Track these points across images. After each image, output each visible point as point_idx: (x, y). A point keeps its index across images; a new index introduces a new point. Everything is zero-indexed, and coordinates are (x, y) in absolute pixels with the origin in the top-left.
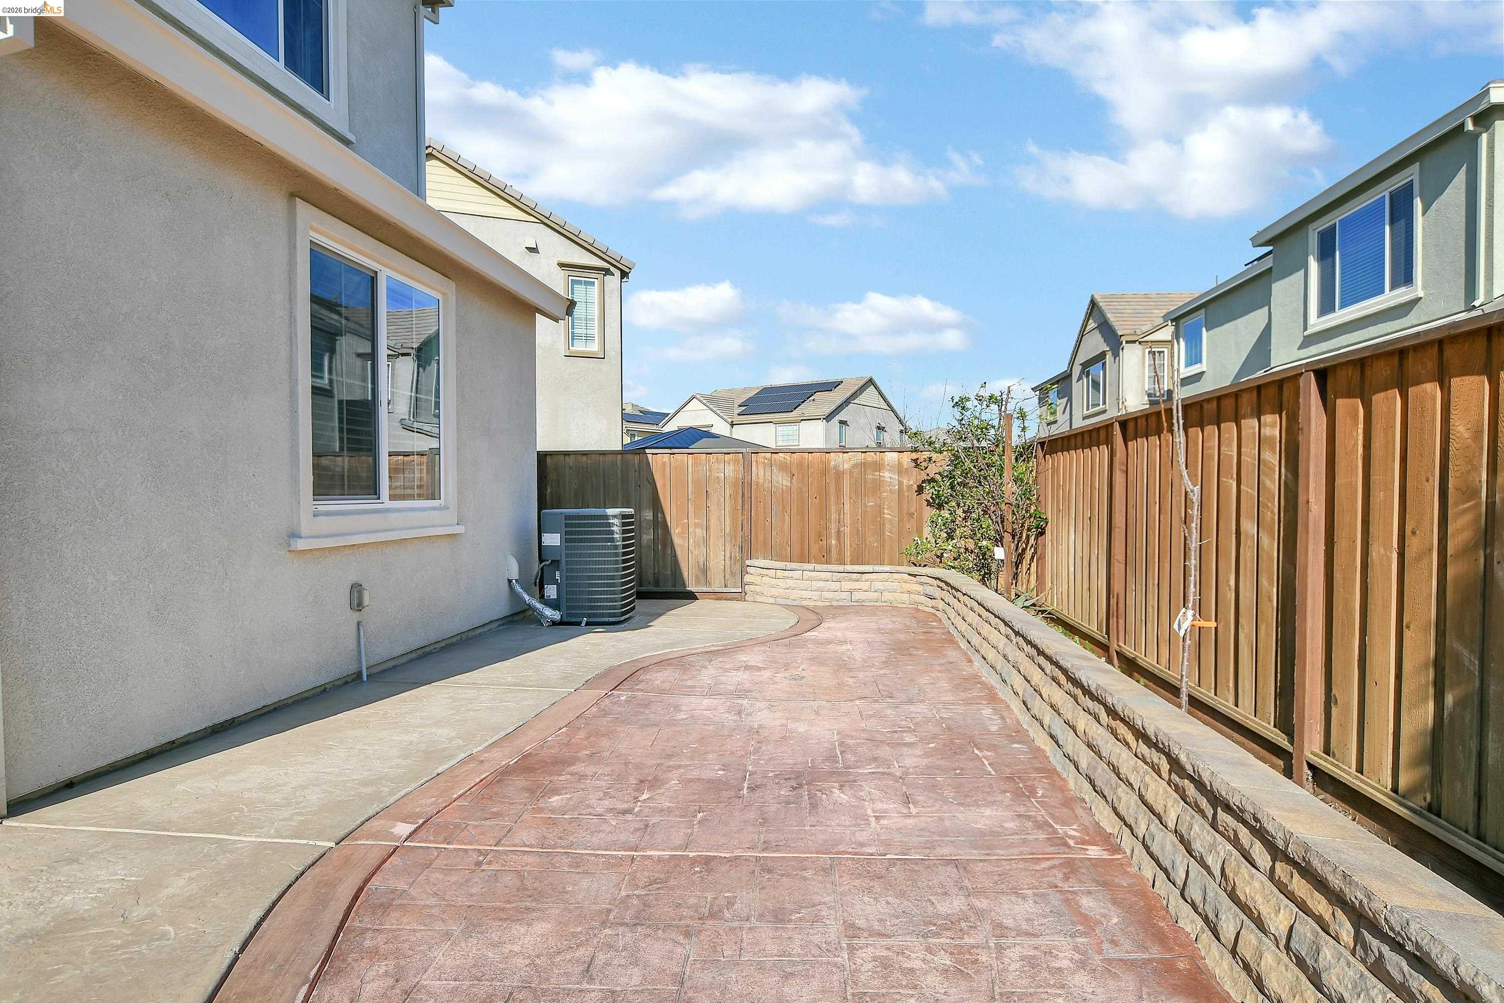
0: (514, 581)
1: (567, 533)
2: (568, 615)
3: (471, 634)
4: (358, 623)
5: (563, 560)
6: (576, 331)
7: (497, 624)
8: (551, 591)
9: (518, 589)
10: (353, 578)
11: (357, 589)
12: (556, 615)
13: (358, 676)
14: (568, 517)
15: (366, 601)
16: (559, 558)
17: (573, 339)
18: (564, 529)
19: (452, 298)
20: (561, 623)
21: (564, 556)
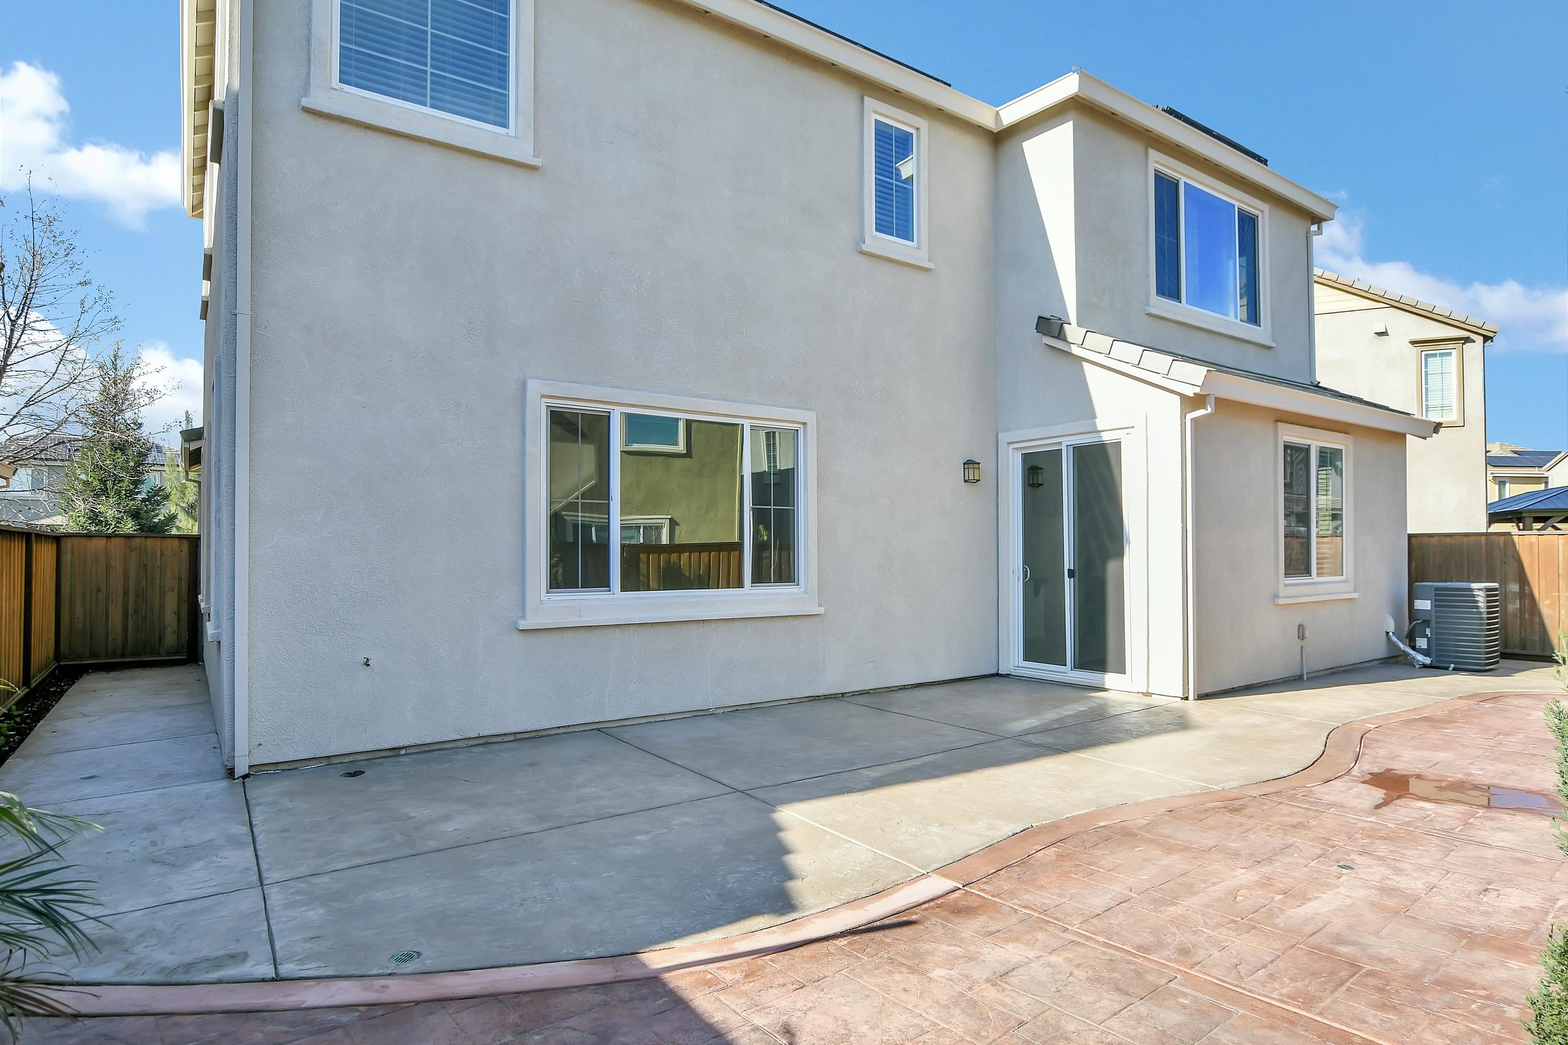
0: (1391, 633)
1: (1436, 600)
2: (1437, 661)
3: (1360, 666)
4: (1302, 647)
5: (1433, 620)
6: (1430, 403)
7: (1379, 662)
8: (1422, 643)
9: (1394, 639)
10: (1299, 620)
11: (1301, 628)
12: (1428, 661)
13: (1300, 677)
14: (1437, 589)
15: (1307, 634)
16: (1429, 619)
17: (1427, 411)
18: (1434, 598)
19: (1351, 447)
20: (1430, 666)
21: (1433, 617)
